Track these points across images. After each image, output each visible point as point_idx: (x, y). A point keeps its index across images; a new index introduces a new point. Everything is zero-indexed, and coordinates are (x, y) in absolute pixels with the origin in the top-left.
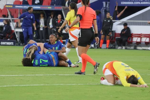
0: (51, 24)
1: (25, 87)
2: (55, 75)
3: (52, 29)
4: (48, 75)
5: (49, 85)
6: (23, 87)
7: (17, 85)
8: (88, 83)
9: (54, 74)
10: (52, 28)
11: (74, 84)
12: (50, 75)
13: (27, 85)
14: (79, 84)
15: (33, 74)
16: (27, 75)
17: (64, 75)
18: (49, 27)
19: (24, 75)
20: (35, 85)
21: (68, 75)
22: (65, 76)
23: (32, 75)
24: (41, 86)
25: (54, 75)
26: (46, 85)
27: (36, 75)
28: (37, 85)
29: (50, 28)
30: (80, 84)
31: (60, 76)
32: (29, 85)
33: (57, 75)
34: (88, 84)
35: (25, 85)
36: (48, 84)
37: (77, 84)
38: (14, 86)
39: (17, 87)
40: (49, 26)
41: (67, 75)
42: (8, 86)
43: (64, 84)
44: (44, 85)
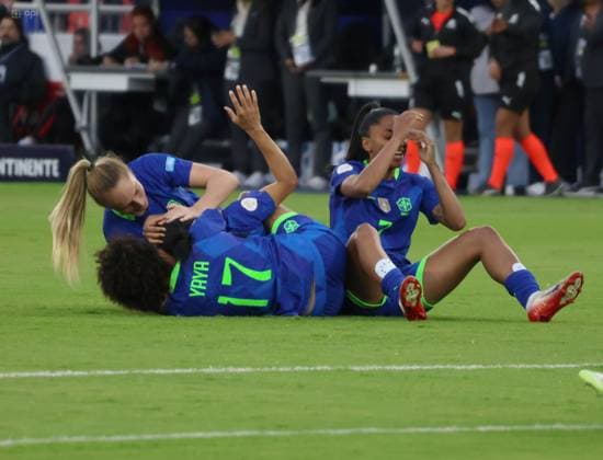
0: (300, 39)
1: (134, 445)
2: (325, 367)
3: (311, 74)
4: (281, 369)
5: (288, 433)
6: (122, 445)
7: (82, 439)
8: (542, 422)
9: (323, 364)
10: (308, 67)
11: (448, 429)
12: (297, 368)
13: (149, 437)
14: (482, 429)
15: (184, 364)
16: (146, 372)
17: (388, 368)
18: (288, 62)
19: (126, 372)
20: (199, 435)
21: (408, 368)
22: (389, 373)
23: (177, 371)
24: (235, 438)
25: (319, 368)
26: (272, 433)
27: (207, 370)
28: (210, 435)
29: (294, 65)
30: (489, 428)
31: (362, 374)
32: (158, 436)
33: (339, 371)
34: (538, 427)
35: (132, 437)
36: (280, 427)
37: (466, 429)
38: (65, 439)
39: (80, 447)
40: (291, 56)
41: (402, 368)
42: (25, 441)
43: (382, 431)
44: (255, 433)
